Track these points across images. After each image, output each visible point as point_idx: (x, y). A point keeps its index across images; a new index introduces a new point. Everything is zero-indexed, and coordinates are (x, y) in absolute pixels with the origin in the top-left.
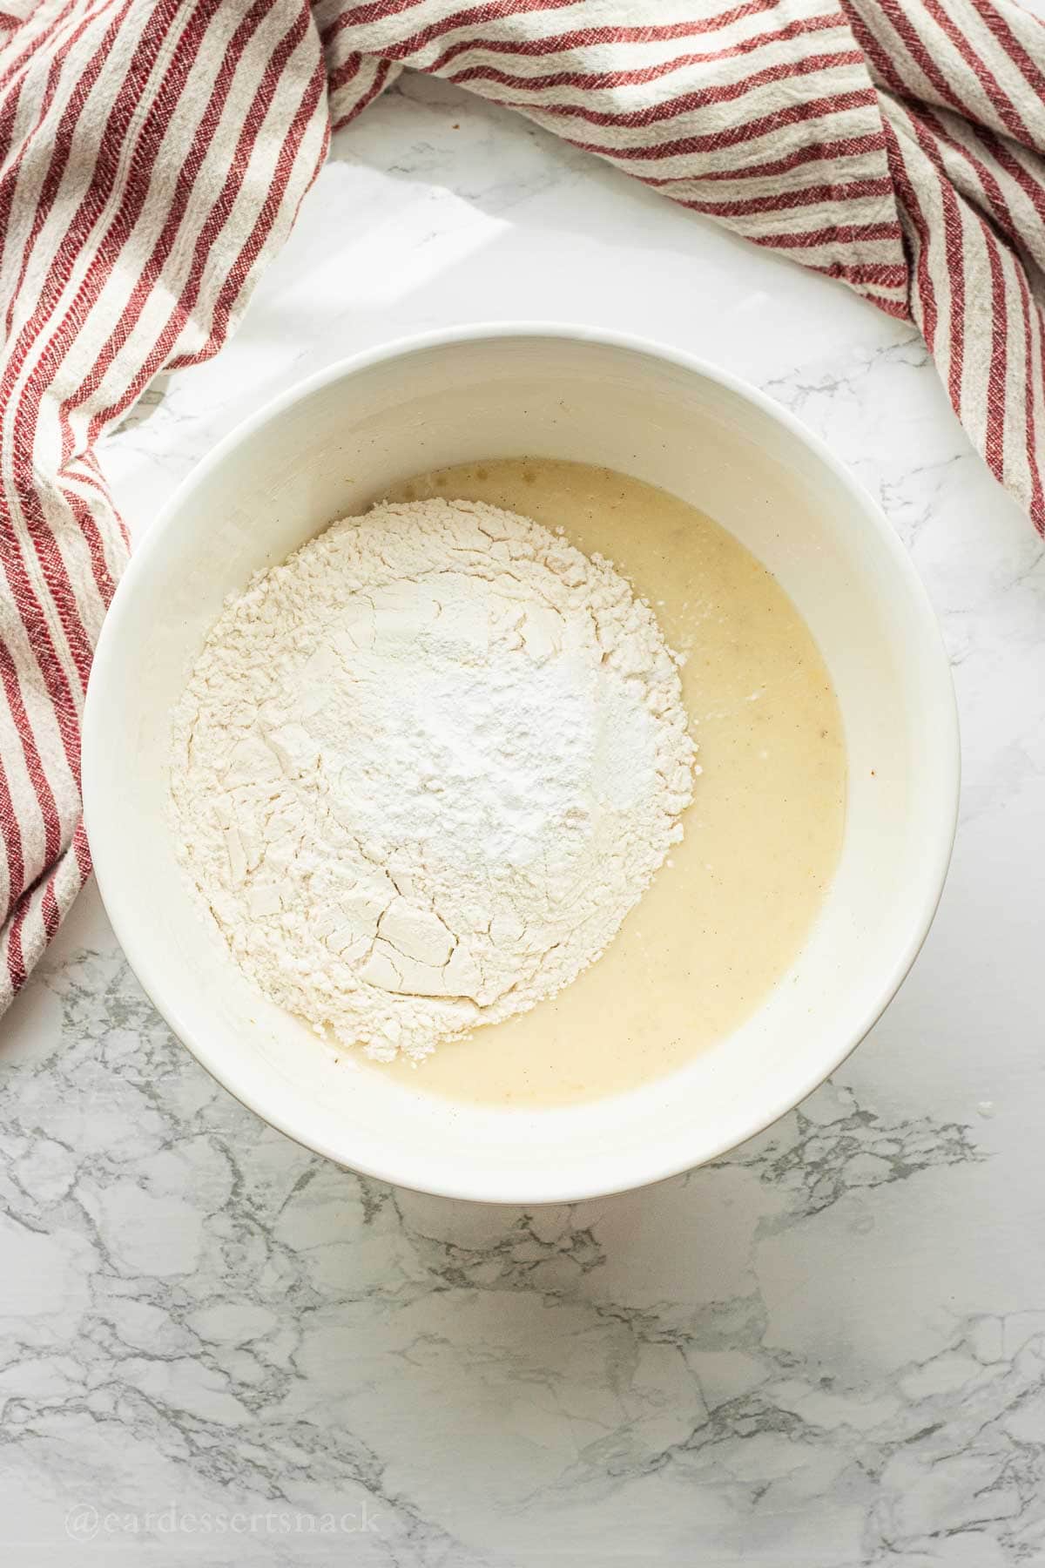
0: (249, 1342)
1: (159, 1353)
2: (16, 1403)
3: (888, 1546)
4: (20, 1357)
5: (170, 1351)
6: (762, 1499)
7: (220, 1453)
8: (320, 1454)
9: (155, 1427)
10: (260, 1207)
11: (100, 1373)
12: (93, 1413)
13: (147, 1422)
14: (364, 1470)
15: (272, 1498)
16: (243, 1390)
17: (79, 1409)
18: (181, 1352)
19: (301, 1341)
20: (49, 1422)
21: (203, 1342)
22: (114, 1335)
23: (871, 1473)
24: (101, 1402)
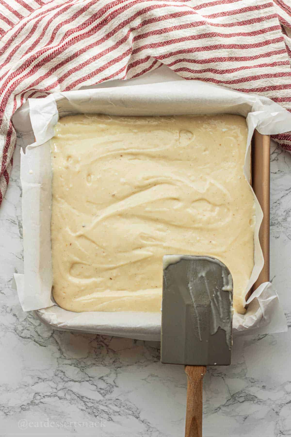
0: (102, 377)
1: (77, 380)
2: (37, 394)
3: (282, 433)
4: (38, 381)
5: (80, 380)
6: (246, 420)
7: (94, 408)
8: (122, 408)
9: (76, 401)
10: (105, 339)
11: (60, 386)
12: (59, 397)
13: (74, 399)
14: (135, 412)
15: (110, 420)
16: (101, 390)
17: (55, 396)
18: (83, 380)
19: (117, 376)
20: (46, 400)
21: (89, 377)
22: (64, 375)
23: (277, 412)
24: (61, 394)
